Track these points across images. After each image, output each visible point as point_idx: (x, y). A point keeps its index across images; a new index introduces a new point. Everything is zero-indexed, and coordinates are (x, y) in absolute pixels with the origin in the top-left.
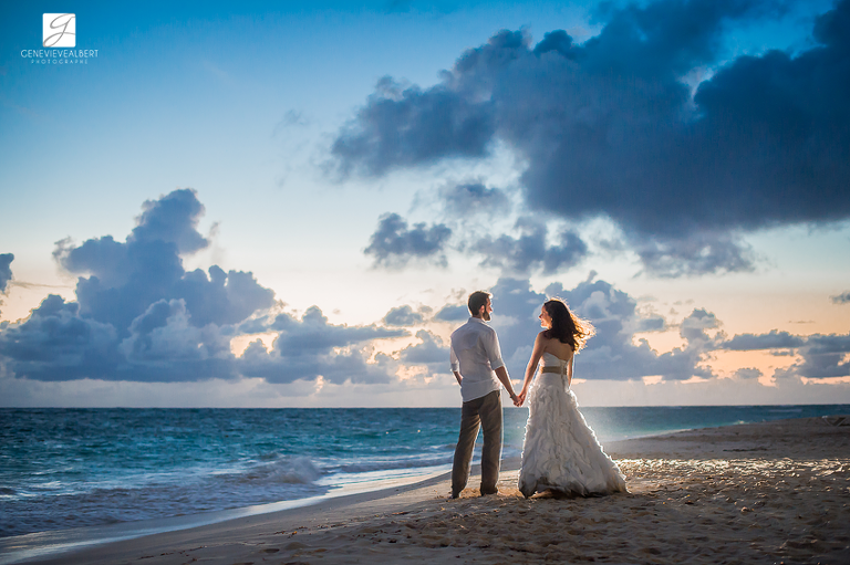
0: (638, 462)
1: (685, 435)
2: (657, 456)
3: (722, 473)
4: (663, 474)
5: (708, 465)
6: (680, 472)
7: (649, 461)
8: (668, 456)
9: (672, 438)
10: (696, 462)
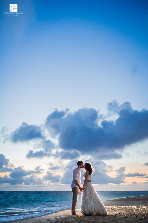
0: (112, 206)
1: (125, 199)
2: (117, 205)
3: (134, 209)
4: (119, 210)
5: (131, 207)
6: (123, 209)
7: (115, 206)
8: (120, 205)
9: (121, 200)
10: (128, 206)
